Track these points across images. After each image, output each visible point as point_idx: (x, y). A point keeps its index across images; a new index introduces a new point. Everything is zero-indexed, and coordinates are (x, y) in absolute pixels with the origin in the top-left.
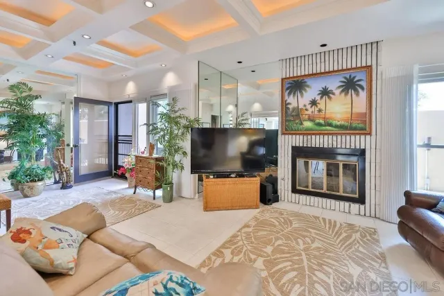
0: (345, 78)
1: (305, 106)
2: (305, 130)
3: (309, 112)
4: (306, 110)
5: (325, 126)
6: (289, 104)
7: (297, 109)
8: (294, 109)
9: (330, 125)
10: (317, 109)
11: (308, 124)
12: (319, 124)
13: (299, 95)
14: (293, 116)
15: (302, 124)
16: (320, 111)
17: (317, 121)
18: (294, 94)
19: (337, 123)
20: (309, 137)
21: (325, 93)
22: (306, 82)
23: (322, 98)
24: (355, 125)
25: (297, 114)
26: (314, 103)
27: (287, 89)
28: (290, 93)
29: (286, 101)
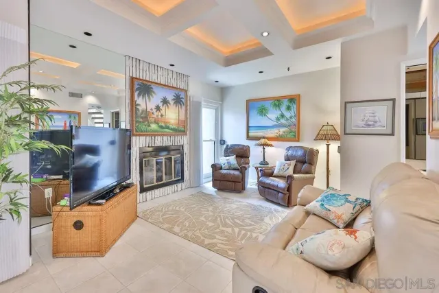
0: (176, 94)
1: (152, 109)
3: (154, 116)
4: (153, 113)
5: (165, 128)
6: (138, 105)
7: (145, 111)
8: (143, 111)
9: (168, 128)
10: (160, 114)
11: (154, 126)
12: (162, 127)
13: (147, 98)
14: (142, 118)
15: (149, 126)
16: (162, 116)
17: (160, 124)
18: (143, 96)
19: (171, 126)
20: (153, 138)
21: (165, 102)
22: (152, 88)
23: (163, 105)
24: (180, 128)
25: (146, 116)
26: (158, 108)
27: (137, 89)
28: (139, 95)
29: (136, 101)
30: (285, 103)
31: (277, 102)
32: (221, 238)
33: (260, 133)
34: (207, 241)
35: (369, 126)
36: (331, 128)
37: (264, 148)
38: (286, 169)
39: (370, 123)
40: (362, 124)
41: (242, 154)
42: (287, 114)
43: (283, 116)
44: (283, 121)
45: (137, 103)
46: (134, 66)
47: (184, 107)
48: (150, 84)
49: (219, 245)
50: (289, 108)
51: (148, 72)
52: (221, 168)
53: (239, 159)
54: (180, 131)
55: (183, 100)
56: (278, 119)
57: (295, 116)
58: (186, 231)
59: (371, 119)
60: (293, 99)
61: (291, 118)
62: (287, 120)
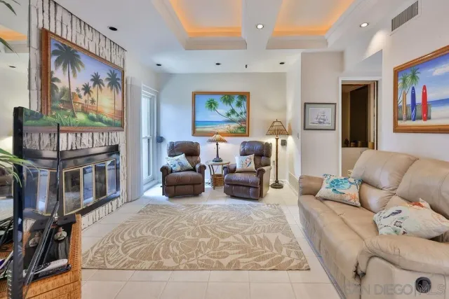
0: (111, 72)
1: (78, 90)
2: (79, 126)
3: (82, 101)
4: (80, 96)
5: (97, 121)
6: (56, 80)
7: (67, 92)
8: (64, 91)
9: (101, 120)
10: (90, 99)
11: (81, 117)
12: (92, 119)
13: (71, 71)
14: (62, 102)
15: (74, 116)
16: (93, 101)
17: (91, 114)
18: (64, 67)
19: (105, 118)
20: (79, 135)
21: (96, 80)
22: (78, 56)
23: (94, 85)
24: (116, 122)
25: (69, 99)
26: (87, 89)
27: (55, 53)
28: (58, 62)
29: (52, 72)
30: (236, 100)
31: (228, 97)
32: (235, 251)
33: (209, 129)
34: (225, 262)
35: (320, 123)
36: (280, 124)
37: (217, 144)
38: (248, 163)
39: (322, 121)
40: (316, 121)
41: (191, 152)
42: (238, 110)
43: (233, 112)
44: (233, 117)
45: (54, 76)
46: (46, 11)
47: (120, 92)
48: (75, 48)
49: (241, 260)
50: (239, 104)
51: (69, 28)
52: (172, 171)
53: (190, 158)
54: (115, 125)
55: (120, 82)
56: (228, 115)
57: (245, 112)
58: (184, 261)
59: (322, 117)
60: (244, 96)
61: (241, 113)
62: (238, 115)
